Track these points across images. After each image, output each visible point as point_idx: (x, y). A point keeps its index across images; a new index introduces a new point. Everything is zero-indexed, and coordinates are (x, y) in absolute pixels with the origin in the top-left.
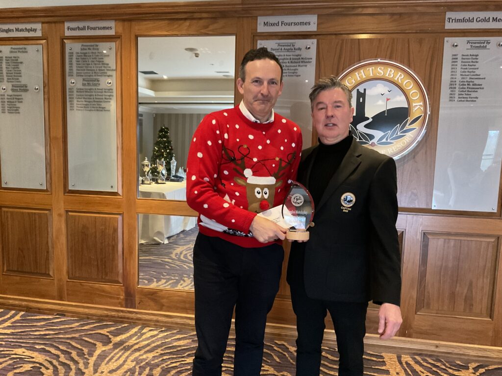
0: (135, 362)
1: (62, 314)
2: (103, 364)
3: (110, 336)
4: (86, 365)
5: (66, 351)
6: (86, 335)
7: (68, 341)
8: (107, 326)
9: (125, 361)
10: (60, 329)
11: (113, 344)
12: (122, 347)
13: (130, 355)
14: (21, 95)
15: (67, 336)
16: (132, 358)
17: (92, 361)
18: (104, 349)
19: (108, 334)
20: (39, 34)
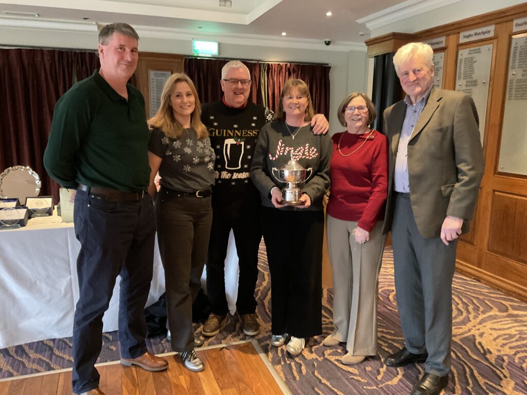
0: (518, 332)
1: (478, 279)
2: (490, 322)
3: (509, 308)
4: (475, 317)
5: (466, 303)
6: (489, 300)
7: (471, 298)
8: (512, 301)
9: (509, 328)
10: (471, 289)
11: (508, 314)
12: (515, 319)
13: (519, 326)
14: (471, 90)
15: (473, 295)
16: (518, 328)
17: (481, 317)
18: (497, 313)
19: (509, 306)
20: (492, 35)
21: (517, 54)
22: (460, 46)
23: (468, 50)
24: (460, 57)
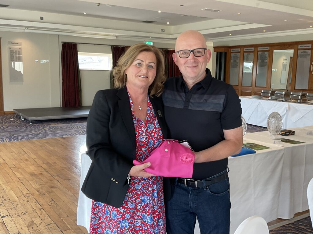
20: (253, 50)
21: (260, 57)
22: (244, 52)
23: (247, 53)
24: (244, 55)
